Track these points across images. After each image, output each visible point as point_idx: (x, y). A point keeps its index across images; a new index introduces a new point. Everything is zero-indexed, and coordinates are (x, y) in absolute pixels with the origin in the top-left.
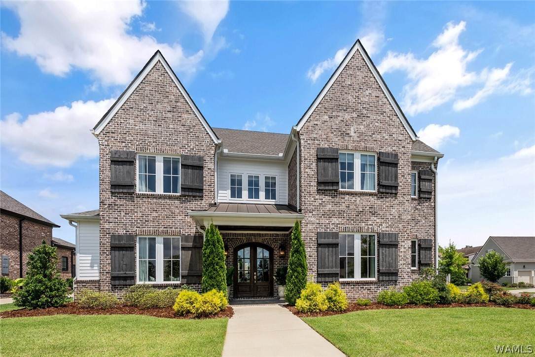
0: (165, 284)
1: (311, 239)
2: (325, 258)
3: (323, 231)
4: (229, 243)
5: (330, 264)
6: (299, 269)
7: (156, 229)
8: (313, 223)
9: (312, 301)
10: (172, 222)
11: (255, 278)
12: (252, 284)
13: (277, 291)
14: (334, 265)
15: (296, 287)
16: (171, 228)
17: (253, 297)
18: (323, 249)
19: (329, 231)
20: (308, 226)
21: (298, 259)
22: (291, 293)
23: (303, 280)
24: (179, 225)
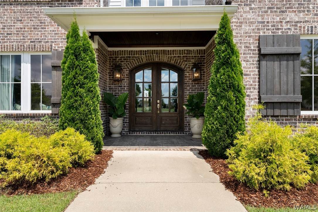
0: (31, 114)
1: (247, 47)
2: (273, 77)
3: (270, 34)
4: (123, 63)
5: (284, 88)
6: (231, 94)
7: (20, 44)
8: (252, 23)
9: (275, 166)
10: (42, 34)
11: (158, 107)
12: (154, 115)
13: (189, 124)
14: (291, 88)
15: (225, 126)
16: (40, 42)
17: (156, 131)
18: (270, 63)
19: (280, 34)
20: (243, 27)
21: (229, 76)
22: (215, 136)
23: (238, 114)
24: (50, 37)
